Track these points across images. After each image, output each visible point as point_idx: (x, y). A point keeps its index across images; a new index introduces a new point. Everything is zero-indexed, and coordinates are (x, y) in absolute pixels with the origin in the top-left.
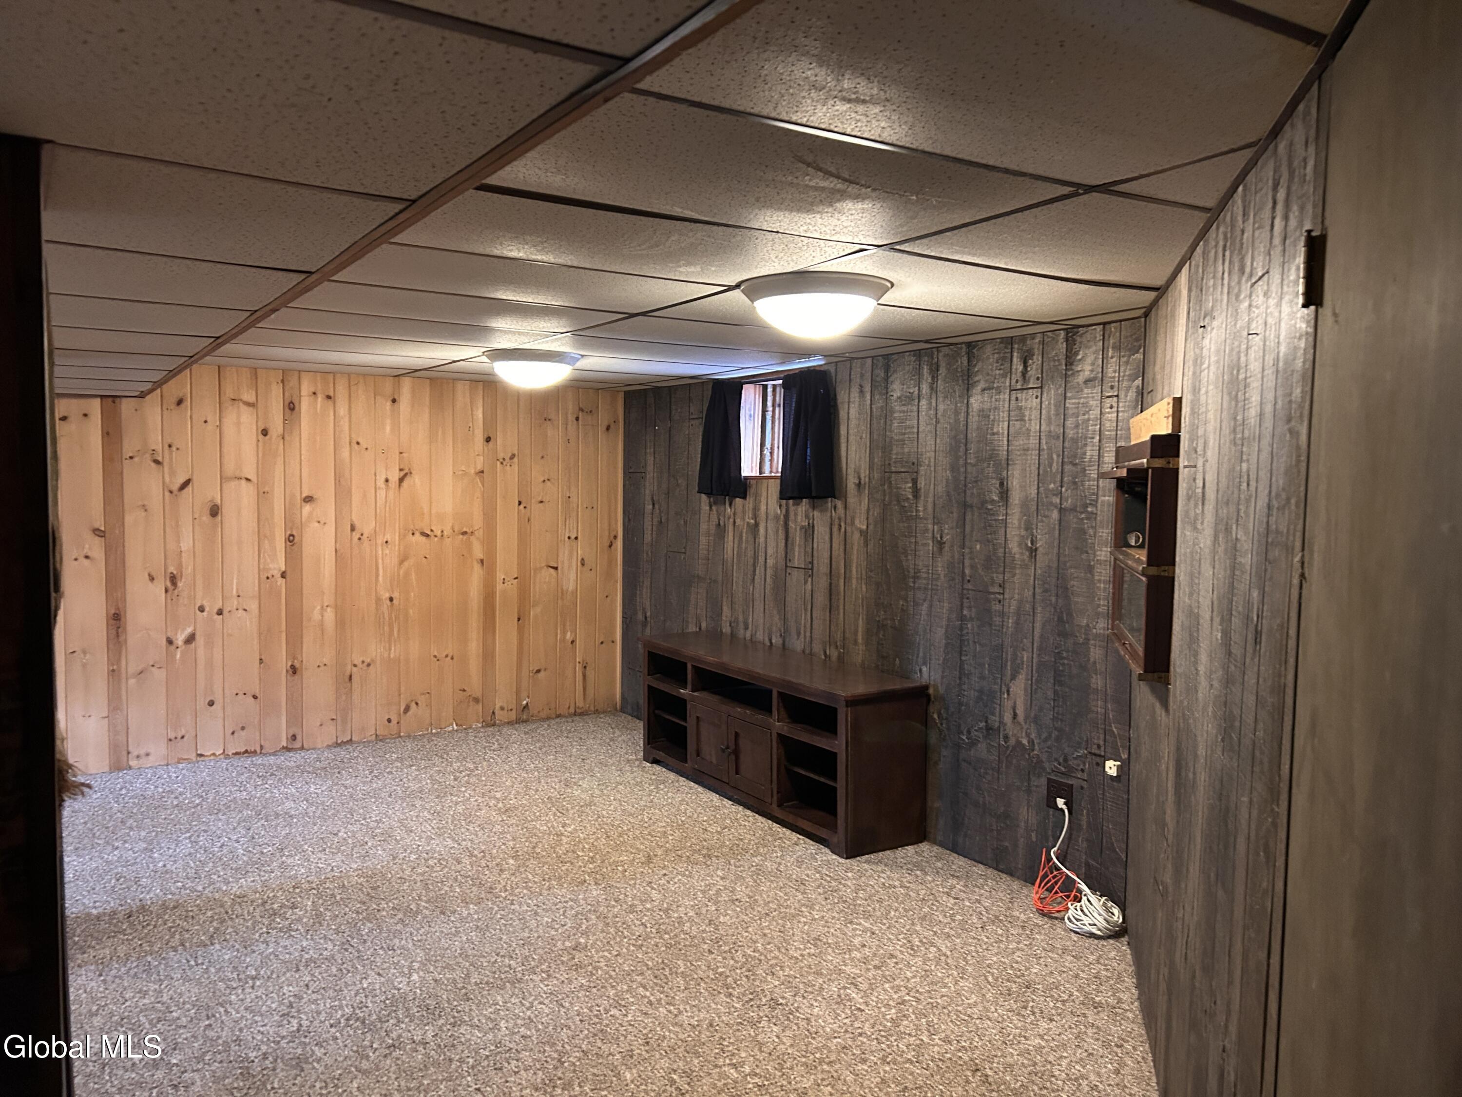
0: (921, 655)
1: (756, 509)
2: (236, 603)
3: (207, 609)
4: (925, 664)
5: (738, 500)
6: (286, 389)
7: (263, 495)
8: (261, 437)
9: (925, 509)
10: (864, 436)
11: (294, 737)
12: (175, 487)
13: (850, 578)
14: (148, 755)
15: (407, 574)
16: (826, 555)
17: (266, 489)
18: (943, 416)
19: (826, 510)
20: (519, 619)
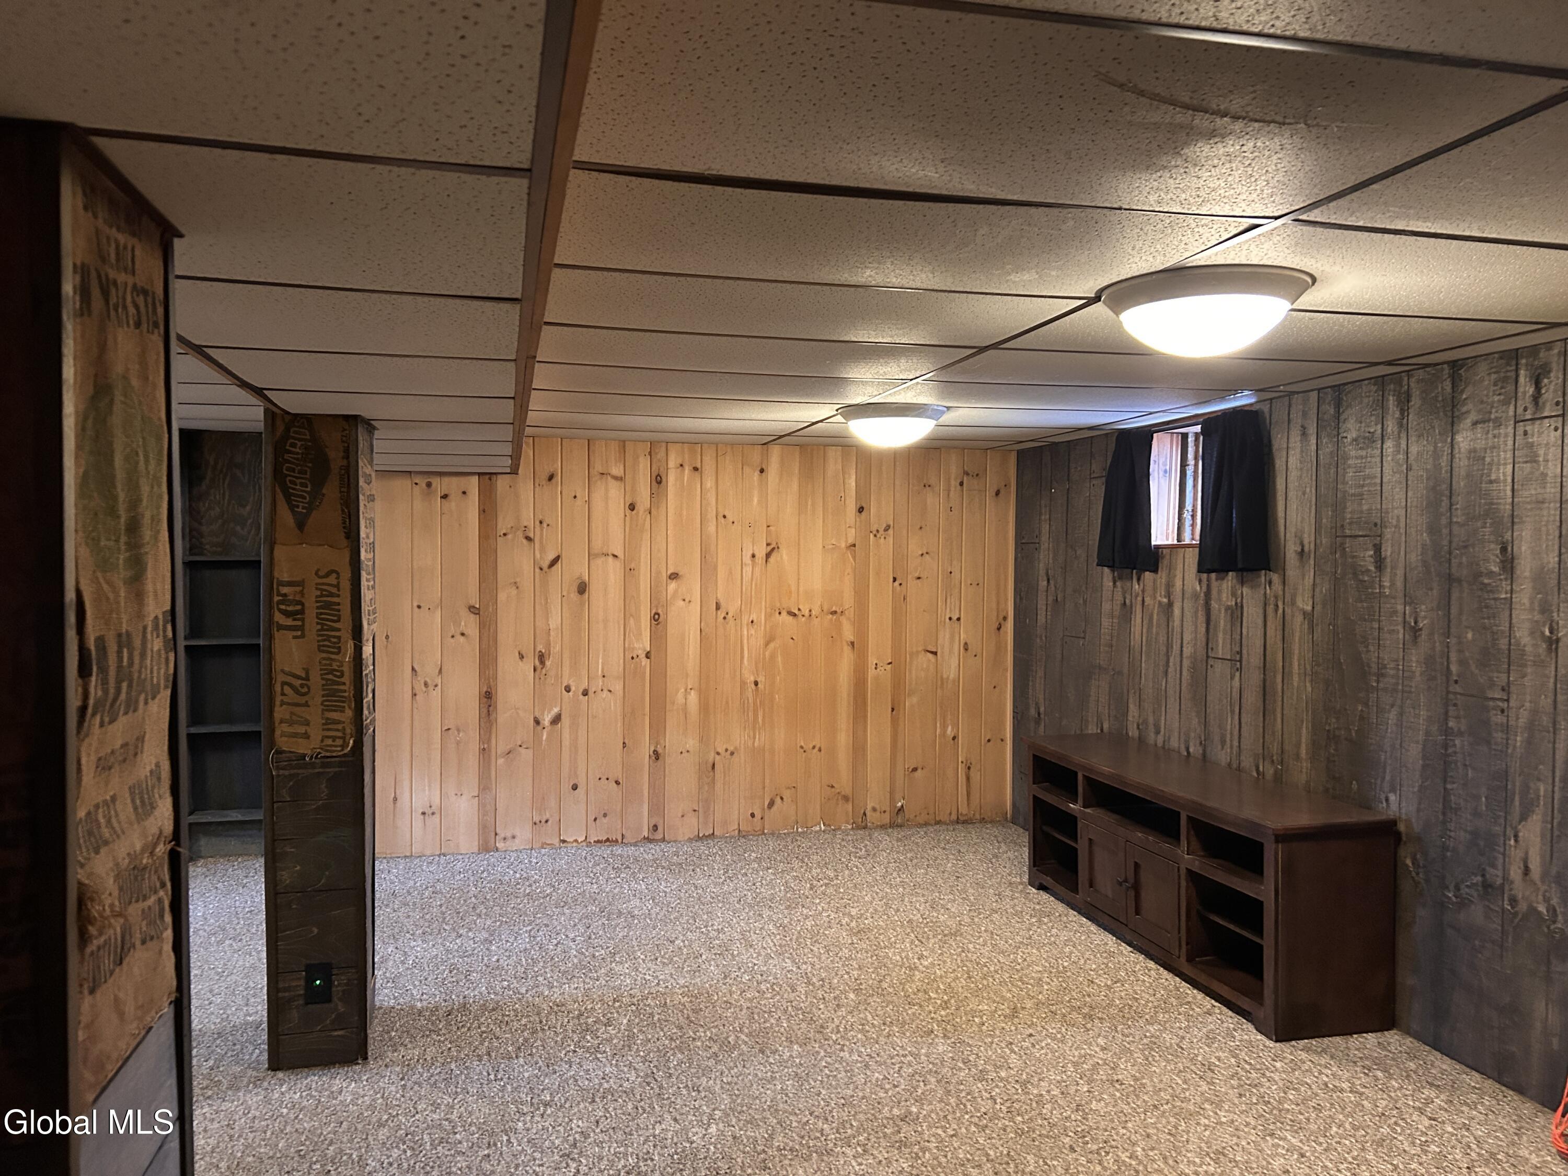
0: (1388, 778)
1: (1169, 586)
2: (601, 683)
3: (573, 689)
4: (1393, 790)
5: (1147, 573)
6: (654, 461)
7: (630, 571)
8: (628, 511)
9: (1393, 584)
10: (1308, 490)
11: (655, 828)
12: (545, 565)
13: (1291, 673)
14: (514, 837)
15: (773, 657)
16: (1259, 643)
17: (632, 566)
18: (1416, 460)
19: (1259, 586)
20: (893, 710)
